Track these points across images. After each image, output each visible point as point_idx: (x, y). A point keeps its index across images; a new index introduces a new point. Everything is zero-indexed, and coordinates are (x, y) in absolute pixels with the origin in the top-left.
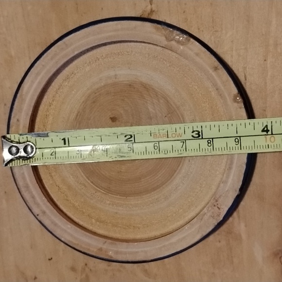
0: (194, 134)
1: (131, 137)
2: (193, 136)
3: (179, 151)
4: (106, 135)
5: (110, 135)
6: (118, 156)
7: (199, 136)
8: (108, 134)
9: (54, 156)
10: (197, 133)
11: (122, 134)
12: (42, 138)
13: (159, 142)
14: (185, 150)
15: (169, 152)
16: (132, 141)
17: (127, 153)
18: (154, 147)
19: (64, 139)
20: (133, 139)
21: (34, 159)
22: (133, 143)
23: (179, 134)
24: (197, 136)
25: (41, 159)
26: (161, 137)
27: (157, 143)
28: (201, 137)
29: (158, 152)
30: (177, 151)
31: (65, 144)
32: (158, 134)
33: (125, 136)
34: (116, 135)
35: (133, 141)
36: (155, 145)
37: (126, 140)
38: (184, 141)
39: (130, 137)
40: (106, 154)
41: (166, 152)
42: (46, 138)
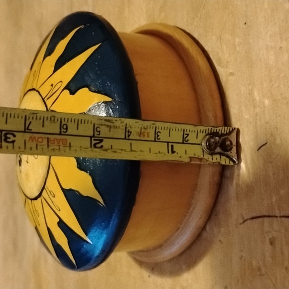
0: (12, 138)
1: (95, 145)
2: (14, 136)
3: (35, 118)
4: (125, 151)
5: (120, 151)
6: (113, 123)
7: (5, 135)
8: (123, 152)
9: (185, 133)
10: (8, 140)
11: (106, 150)
12: (196, 156)
13: (60, 134)
14: (27, 118)
15: (49, 119)
16: (95, 140)
17: (101, 125)
18: (67, 129)
19: (173, 152)
20: (94, 142)
21: (207, 133)
22: (94, 136)
23: (33, 141)
24: (8, 136)
25: (199, 132)
26: (57, 140)
27: (63, 133)
28: (4, 133)
29: (63, 121)
30: (38, 118)
31: (172, 146)
32: (61, 144)
33: (102, 147)
34: (113, 150)
35: (93, 139)
36: (65, 131)
37: (101, 141)
38: (27, 130)
39: (97, 146)
40: (127, 126)
41: (53, 119)
42: (192, 155)
